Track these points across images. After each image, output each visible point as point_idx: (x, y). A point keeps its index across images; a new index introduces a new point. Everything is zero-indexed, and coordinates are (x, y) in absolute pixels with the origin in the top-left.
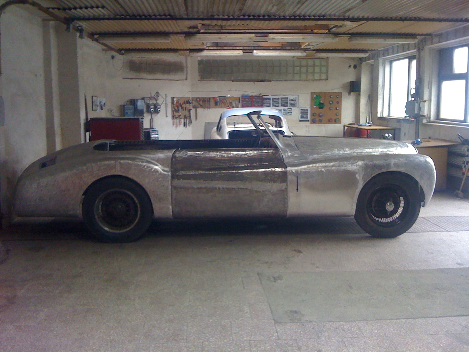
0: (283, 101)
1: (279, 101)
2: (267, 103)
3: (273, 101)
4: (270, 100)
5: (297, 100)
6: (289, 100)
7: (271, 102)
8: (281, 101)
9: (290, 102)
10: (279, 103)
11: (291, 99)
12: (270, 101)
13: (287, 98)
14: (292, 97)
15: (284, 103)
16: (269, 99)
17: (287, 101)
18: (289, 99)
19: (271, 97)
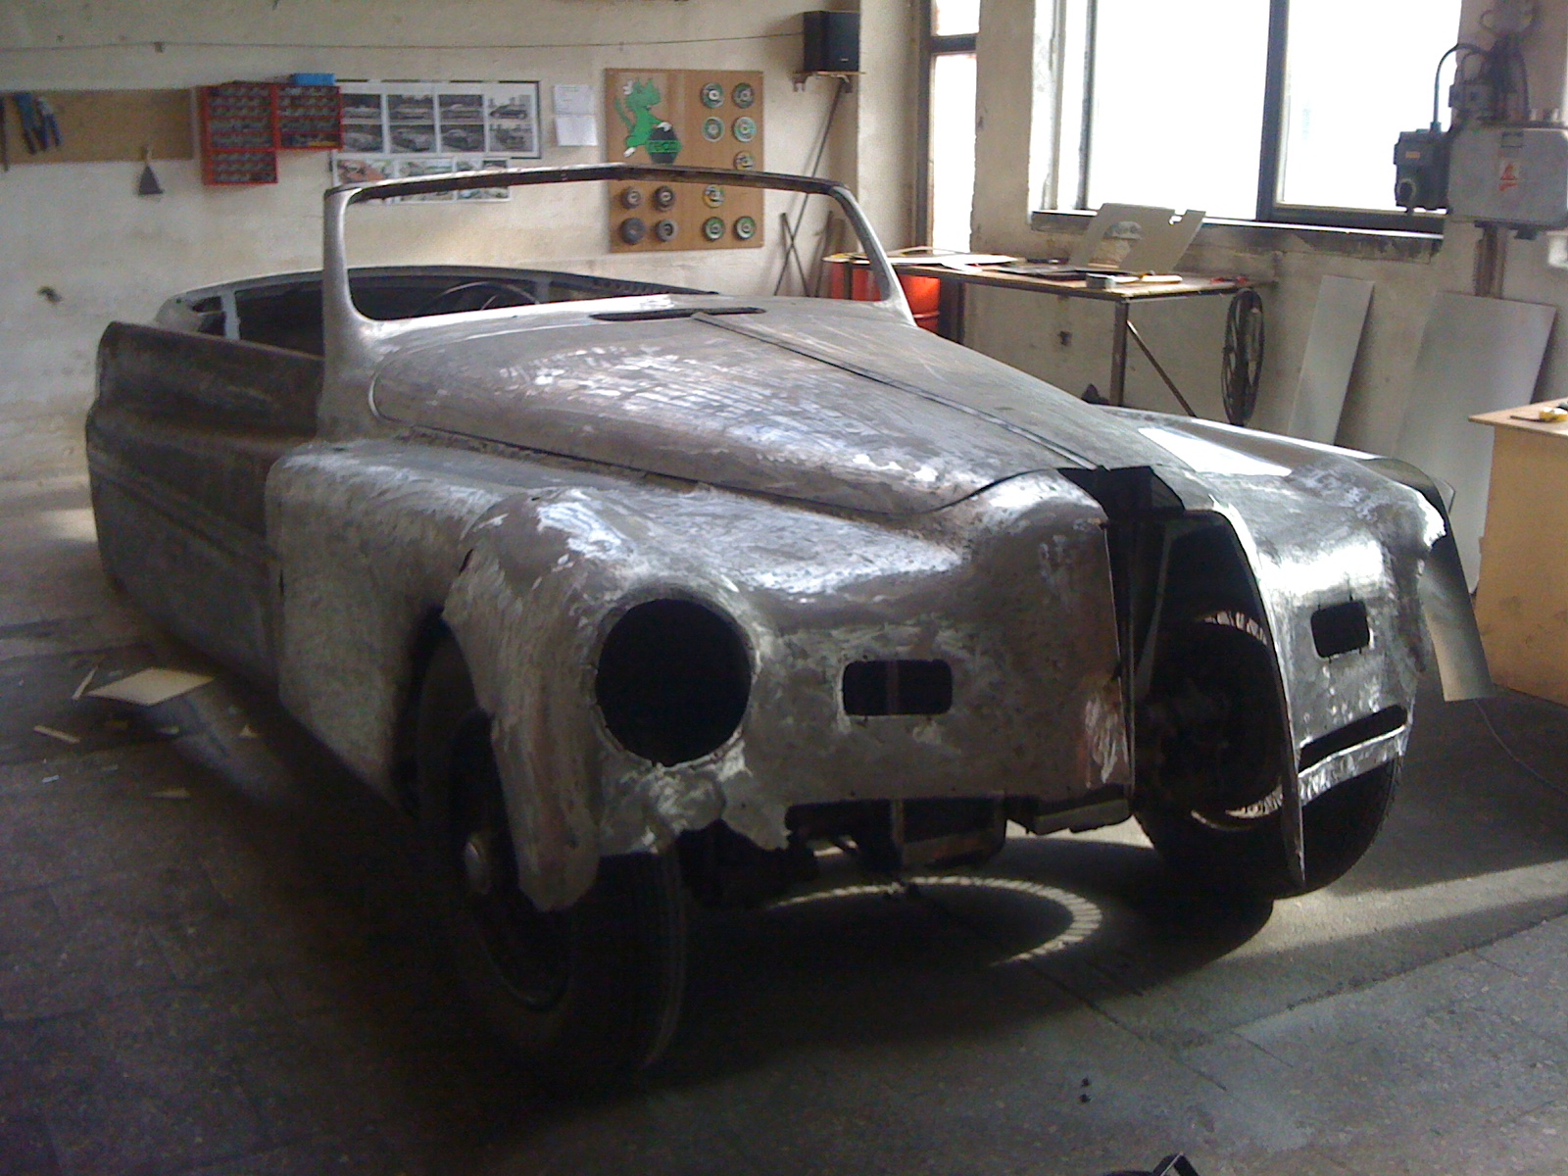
0: (458, 115)
1: (431, 116)
2: (359, 128)
3: (393, 116)
4: (378, 106)
5: (533, 113)
6: (486, 111)
7: (385, 121)
8: (445, 116)
9: (497, 122)
10: (432, 128)
11: (498, 103)
12: (379, 116)
13: (478, 100)
14: (502, 96)
15: (463, 127)
16: (373, 101)
17: (478, 115)
18: (486, 103)
19: (385, 91)
